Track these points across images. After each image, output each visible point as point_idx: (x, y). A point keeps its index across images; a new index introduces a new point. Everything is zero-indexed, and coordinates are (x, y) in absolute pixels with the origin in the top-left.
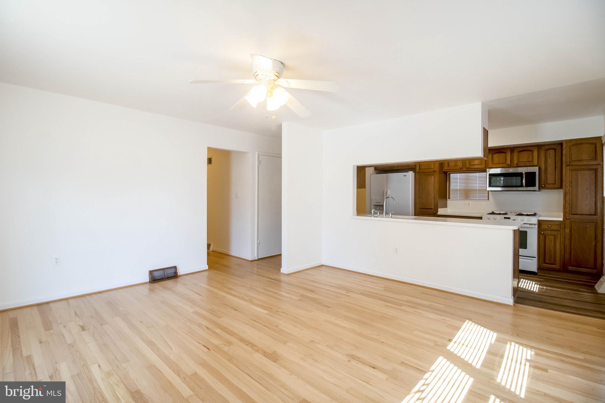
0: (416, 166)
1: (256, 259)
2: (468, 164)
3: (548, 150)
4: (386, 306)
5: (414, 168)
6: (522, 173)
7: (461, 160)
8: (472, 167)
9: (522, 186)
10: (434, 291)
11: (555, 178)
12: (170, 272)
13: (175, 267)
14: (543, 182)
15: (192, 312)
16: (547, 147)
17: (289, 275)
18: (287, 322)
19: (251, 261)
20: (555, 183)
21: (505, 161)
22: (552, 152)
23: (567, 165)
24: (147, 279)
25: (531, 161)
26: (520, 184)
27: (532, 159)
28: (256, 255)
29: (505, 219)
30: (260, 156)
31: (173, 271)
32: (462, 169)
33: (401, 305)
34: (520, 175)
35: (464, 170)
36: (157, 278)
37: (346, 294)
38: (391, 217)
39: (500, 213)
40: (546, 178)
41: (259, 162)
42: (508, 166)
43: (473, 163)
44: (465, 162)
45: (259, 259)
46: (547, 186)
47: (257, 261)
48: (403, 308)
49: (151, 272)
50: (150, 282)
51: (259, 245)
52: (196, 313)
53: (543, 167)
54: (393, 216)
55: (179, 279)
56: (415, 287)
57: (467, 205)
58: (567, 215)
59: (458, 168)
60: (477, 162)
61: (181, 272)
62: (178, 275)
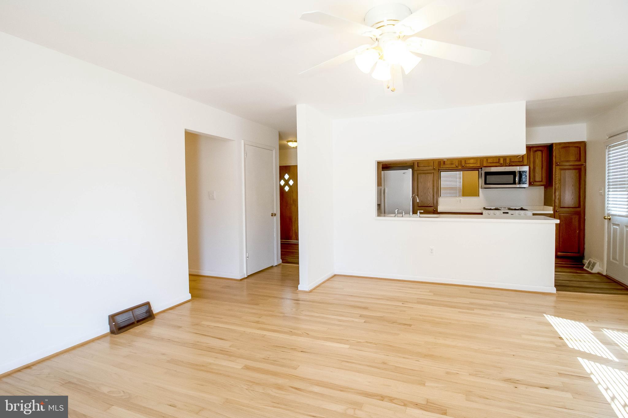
0: (414, 165)
1: (246, 276)
2: (463, 163)
3: (536, 151)
4: (459, 312)
5: (412, 166)
6: (515, 172)
7: (457, 159)
8: (468, 166)
9: (514, 183)
10: (477, 289)
11: (542, 176)
12: (141, 312)
13: (148, 304)
14: (531, 180)
15: (242, 368)
16: (535, 149)
17: (311, 291)
18: (389, 355)
19: (241, 280)
20: (542, 181)
21: (499, 161)
22: (539, 153)
23: (557, 165)
24: (106, 329)
25: (521, 161)
26: (512, 182)
27: (522, 160)
28: (245, 272)
29: (504, 214)
30: (246, 145)
31: (144, 310)
32: (458, 167)
33: (473, 309)
34: (513, 173)
35: (460, 168)
36: (122, 326)
37: (403, 305)
38: (420, 216)
39: (491, 209)
40: (534, 176)
41: (246, 153)
42: (501, 165)
43: (468, 162)
44: (461, 161)
45: (249, 276)
46: (535, 183)
47: (247, 279)
48: (476, 311)
49: (112, 318)
50: (112, 332)
51: (248, 258)
52: (247, 368)
53: (532, 167)
54: (422, 215)
55: (156, 320)
56: (460, 287)
57: (459, 202)
58: (557, 208)
59: (454, 166)
60: (472, 161)
61: (156, 309)
62: (154, 313)
